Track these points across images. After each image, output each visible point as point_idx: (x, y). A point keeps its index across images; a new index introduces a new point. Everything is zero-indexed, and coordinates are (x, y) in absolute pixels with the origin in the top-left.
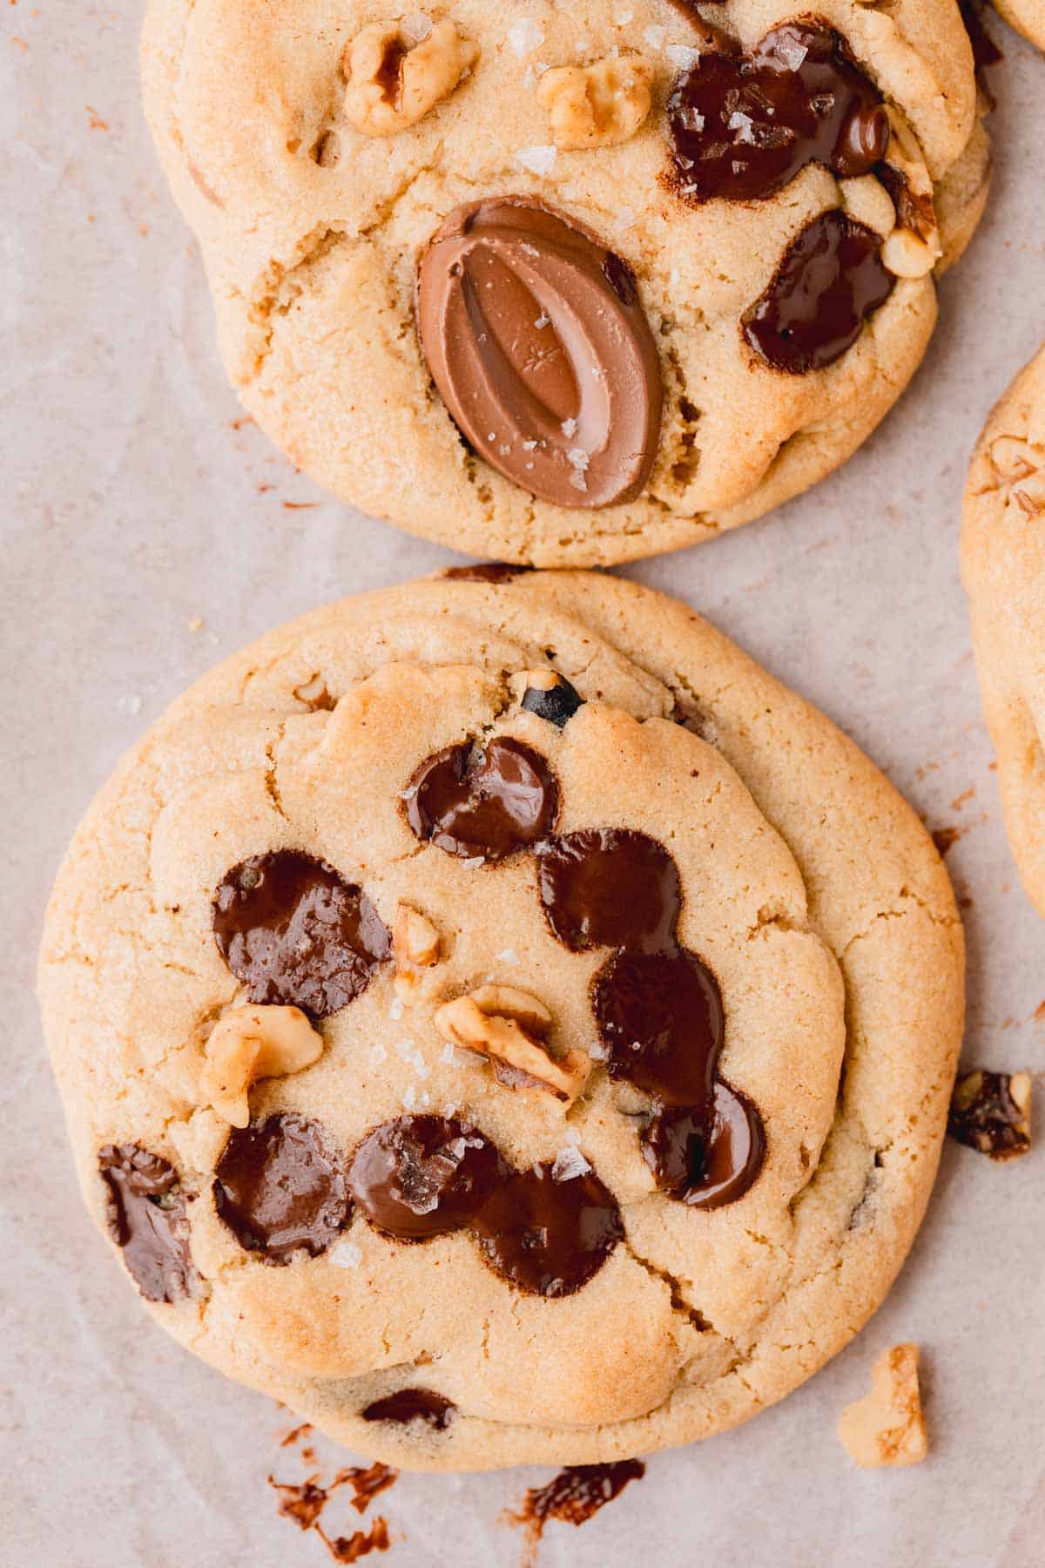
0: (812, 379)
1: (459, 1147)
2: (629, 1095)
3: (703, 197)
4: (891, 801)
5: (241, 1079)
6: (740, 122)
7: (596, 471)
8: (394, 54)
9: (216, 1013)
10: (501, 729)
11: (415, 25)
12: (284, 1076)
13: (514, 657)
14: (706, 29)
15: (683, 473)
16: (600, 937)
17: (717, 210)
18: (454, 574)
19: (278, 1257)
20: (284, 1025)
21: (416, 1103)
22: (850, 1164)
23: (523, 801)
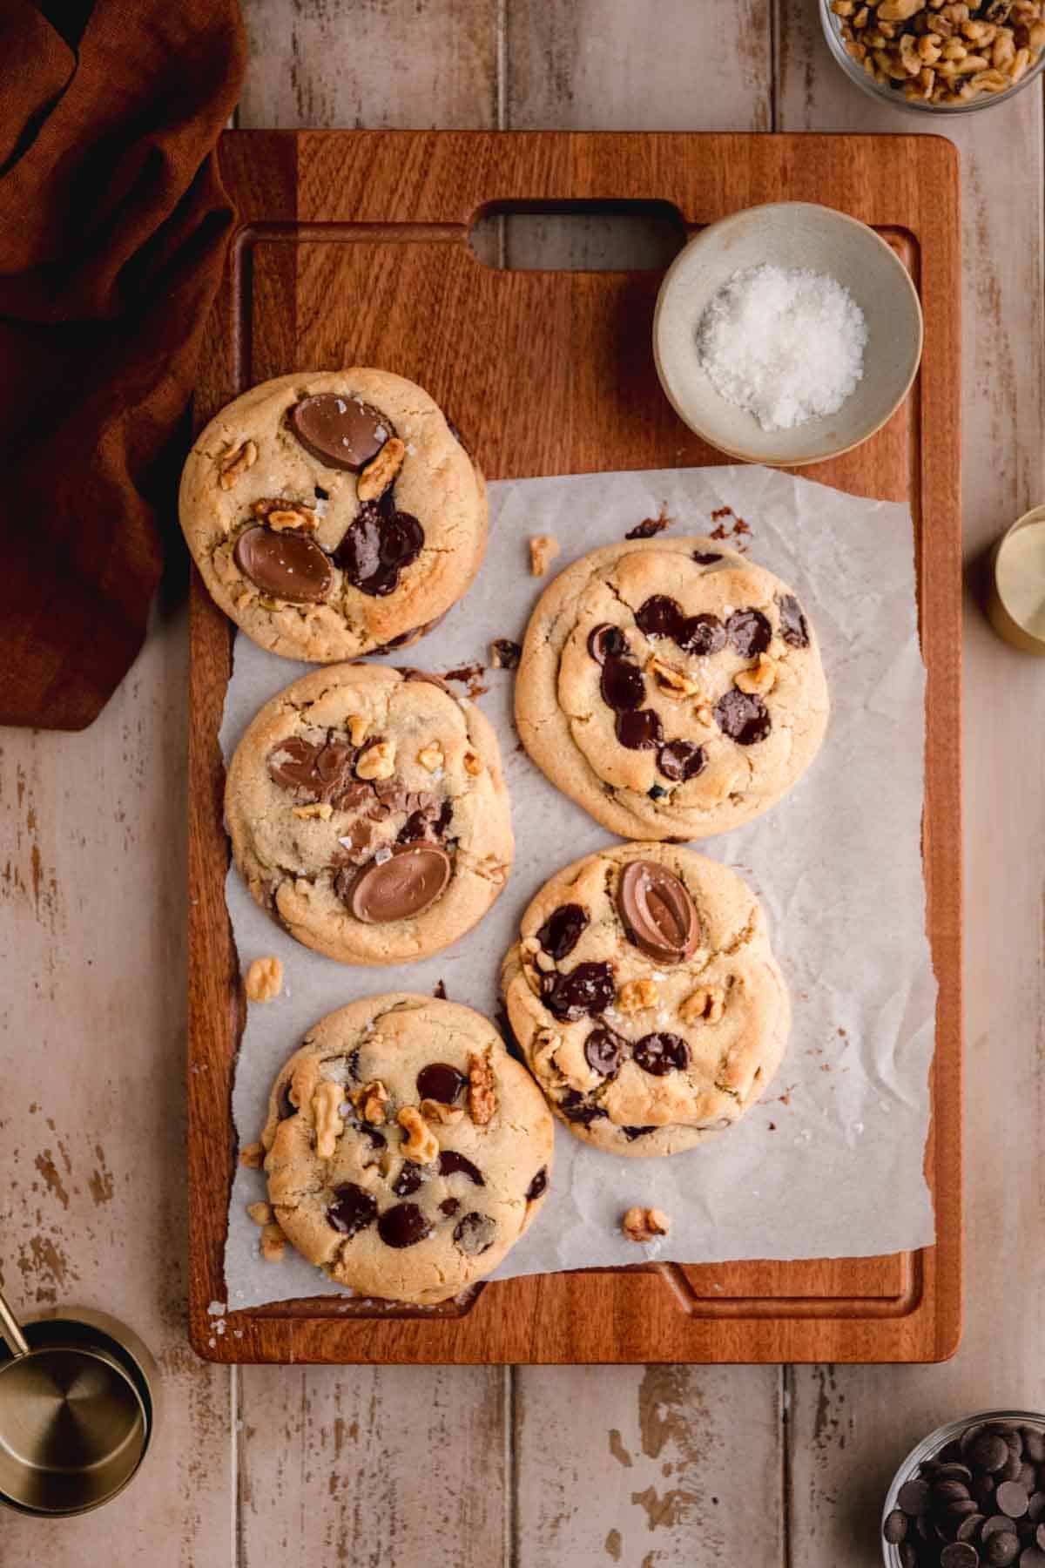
0: (567, 902)
1: (690, 645)
2: (632, 661)
3: (604, 964)
4: (539, 760)
5: (762, 669)
6: (591, 988)
7: (640, 872)
8: (706, 1014)
9: (770, 692)
10: (674, 784)
11: (700, 1022)
12: (748, 670)
13: (669, 810)
14: (601, 1021)
15: (609, 873)
16: (643, 714)
17: (599, 960)
18: (686, 840)
19: (751, 610)
20: (748, 687)
21: (706, 660)
22: (557, 638)
23: (669, 760)
